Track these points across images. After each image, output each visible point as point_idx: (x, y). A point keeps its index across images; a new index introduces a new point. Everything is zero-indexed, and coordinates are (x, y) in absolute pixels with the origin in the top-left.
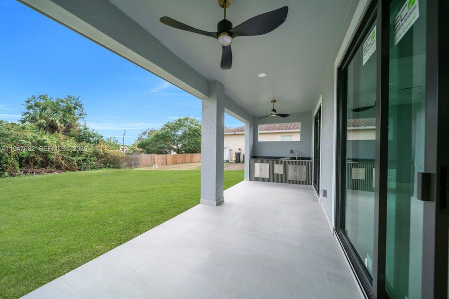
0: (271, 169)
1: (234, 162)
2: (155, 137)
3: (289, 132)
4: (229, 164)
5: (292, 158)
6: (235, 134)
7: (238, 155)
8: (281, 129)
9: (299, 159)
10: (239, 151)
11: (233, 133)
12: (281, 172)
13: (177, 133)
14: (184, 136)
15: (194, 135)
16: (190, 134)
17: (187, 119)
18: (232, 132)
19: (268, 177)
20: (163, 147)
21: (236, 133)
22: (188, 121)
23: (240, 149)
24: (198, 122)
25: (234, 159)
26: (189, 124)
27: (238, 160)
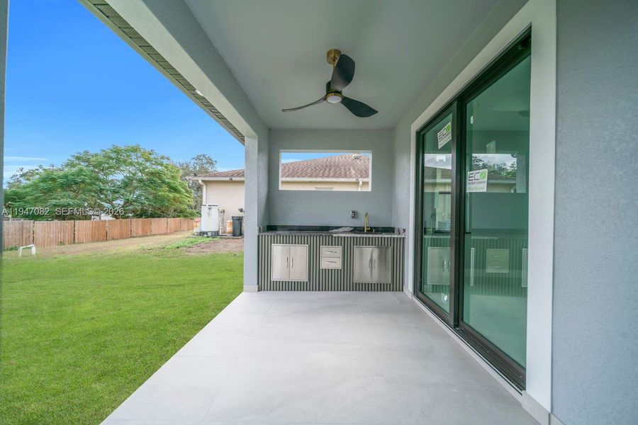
0: (314, 258)
1: (229, 235)
2: (44, 180)
3: (327, 182)
4: (217, 239)
5: (356, 230)
6: (231, 182)
7: (238, 222)
8: (316, 177)
9: (371, 230)
10: (241, 214)
11: (228, 179)
12: (338, 265)
13: (110, 178)
14: (127, 184)
15: (152, 182)
16: (140, 181)
17: (135, 150)
18: (227, 176)
19: (305, 278)
20: (69, 204)
21: (234, 179)
22: (139, 154)
23: (241, 210)
24: (163, 158)
25: (229, 229)
26: (141, 160)
27: (238, 232)
